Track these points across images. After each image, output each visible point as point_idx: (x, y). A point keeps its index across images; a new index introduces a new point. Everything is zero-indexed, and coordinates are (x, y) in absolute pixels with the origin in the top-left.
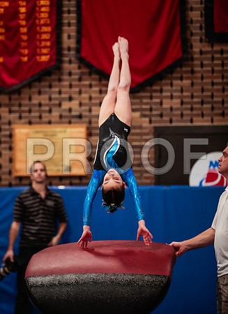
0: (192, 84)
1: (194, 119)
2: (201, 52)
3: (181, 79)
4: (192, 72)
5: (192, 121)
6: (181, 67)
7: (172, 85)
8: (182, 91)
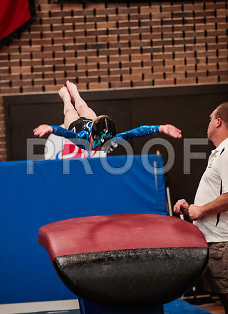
0: (42, 49)
1: (47, 86)
2: (50, 14)
3: (30, 43)
4: (42, 36)
5: (44, 89)
6: (29, 31)
7: (20, 50)
8: (31, 57)
